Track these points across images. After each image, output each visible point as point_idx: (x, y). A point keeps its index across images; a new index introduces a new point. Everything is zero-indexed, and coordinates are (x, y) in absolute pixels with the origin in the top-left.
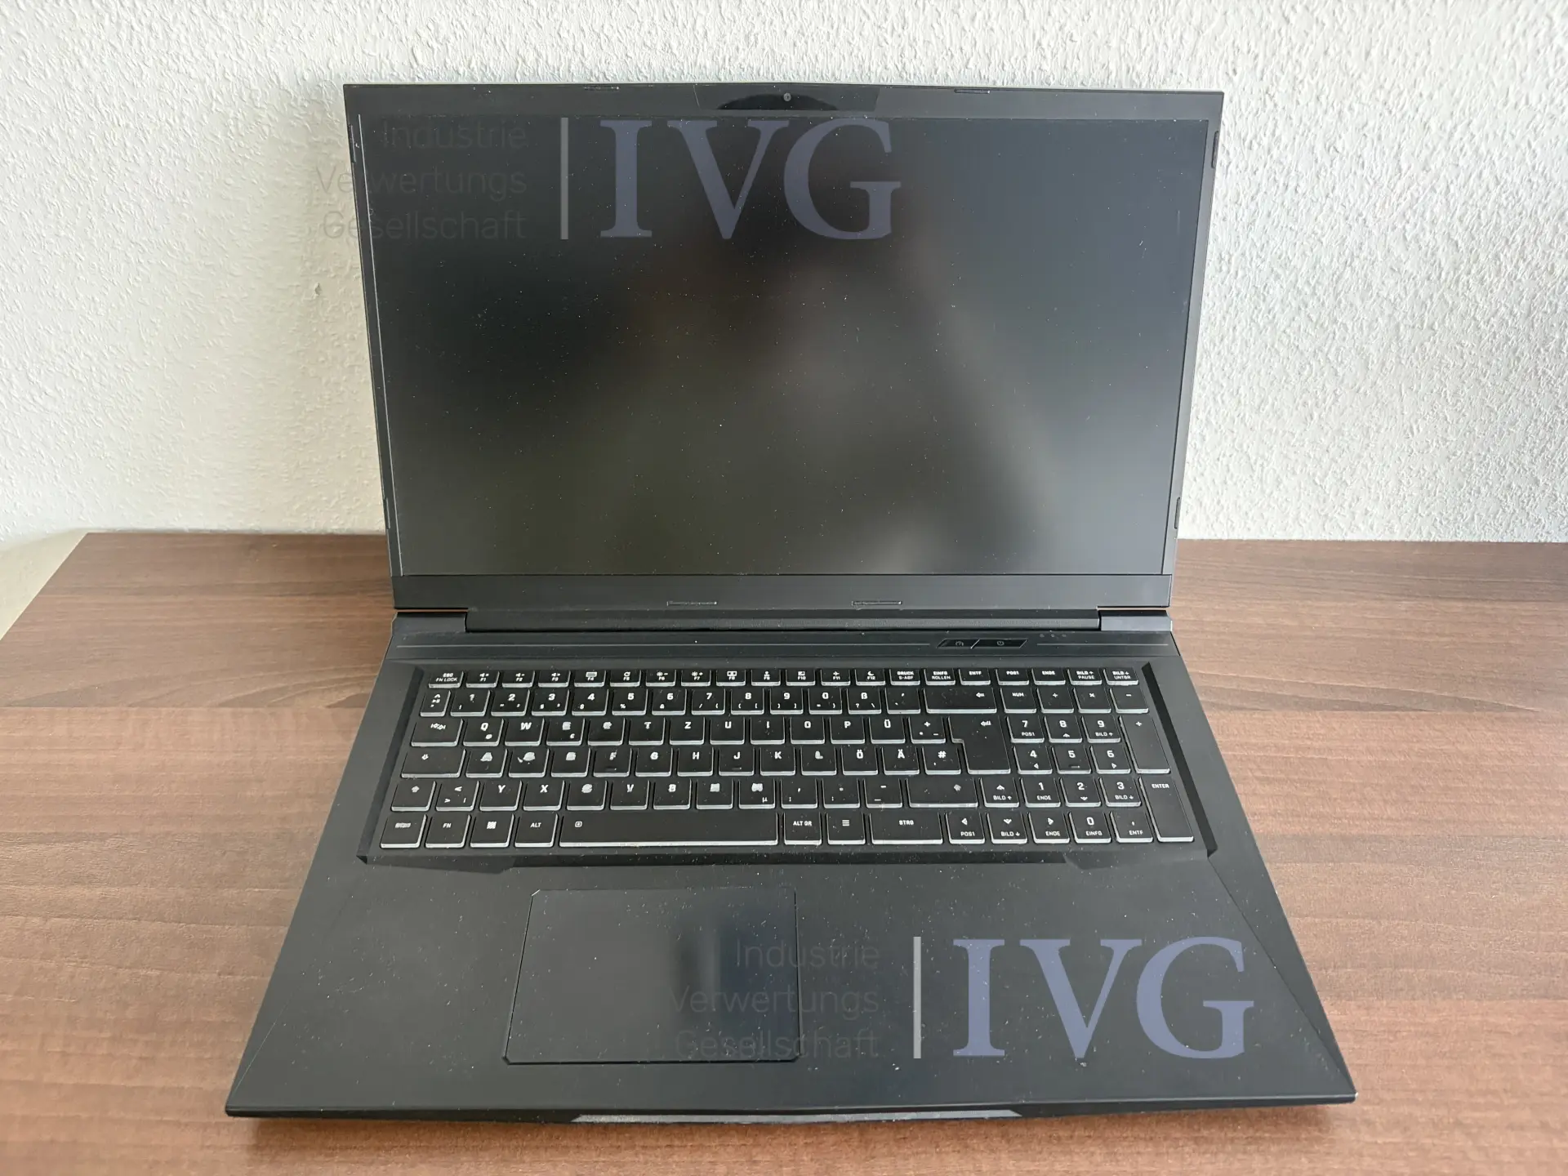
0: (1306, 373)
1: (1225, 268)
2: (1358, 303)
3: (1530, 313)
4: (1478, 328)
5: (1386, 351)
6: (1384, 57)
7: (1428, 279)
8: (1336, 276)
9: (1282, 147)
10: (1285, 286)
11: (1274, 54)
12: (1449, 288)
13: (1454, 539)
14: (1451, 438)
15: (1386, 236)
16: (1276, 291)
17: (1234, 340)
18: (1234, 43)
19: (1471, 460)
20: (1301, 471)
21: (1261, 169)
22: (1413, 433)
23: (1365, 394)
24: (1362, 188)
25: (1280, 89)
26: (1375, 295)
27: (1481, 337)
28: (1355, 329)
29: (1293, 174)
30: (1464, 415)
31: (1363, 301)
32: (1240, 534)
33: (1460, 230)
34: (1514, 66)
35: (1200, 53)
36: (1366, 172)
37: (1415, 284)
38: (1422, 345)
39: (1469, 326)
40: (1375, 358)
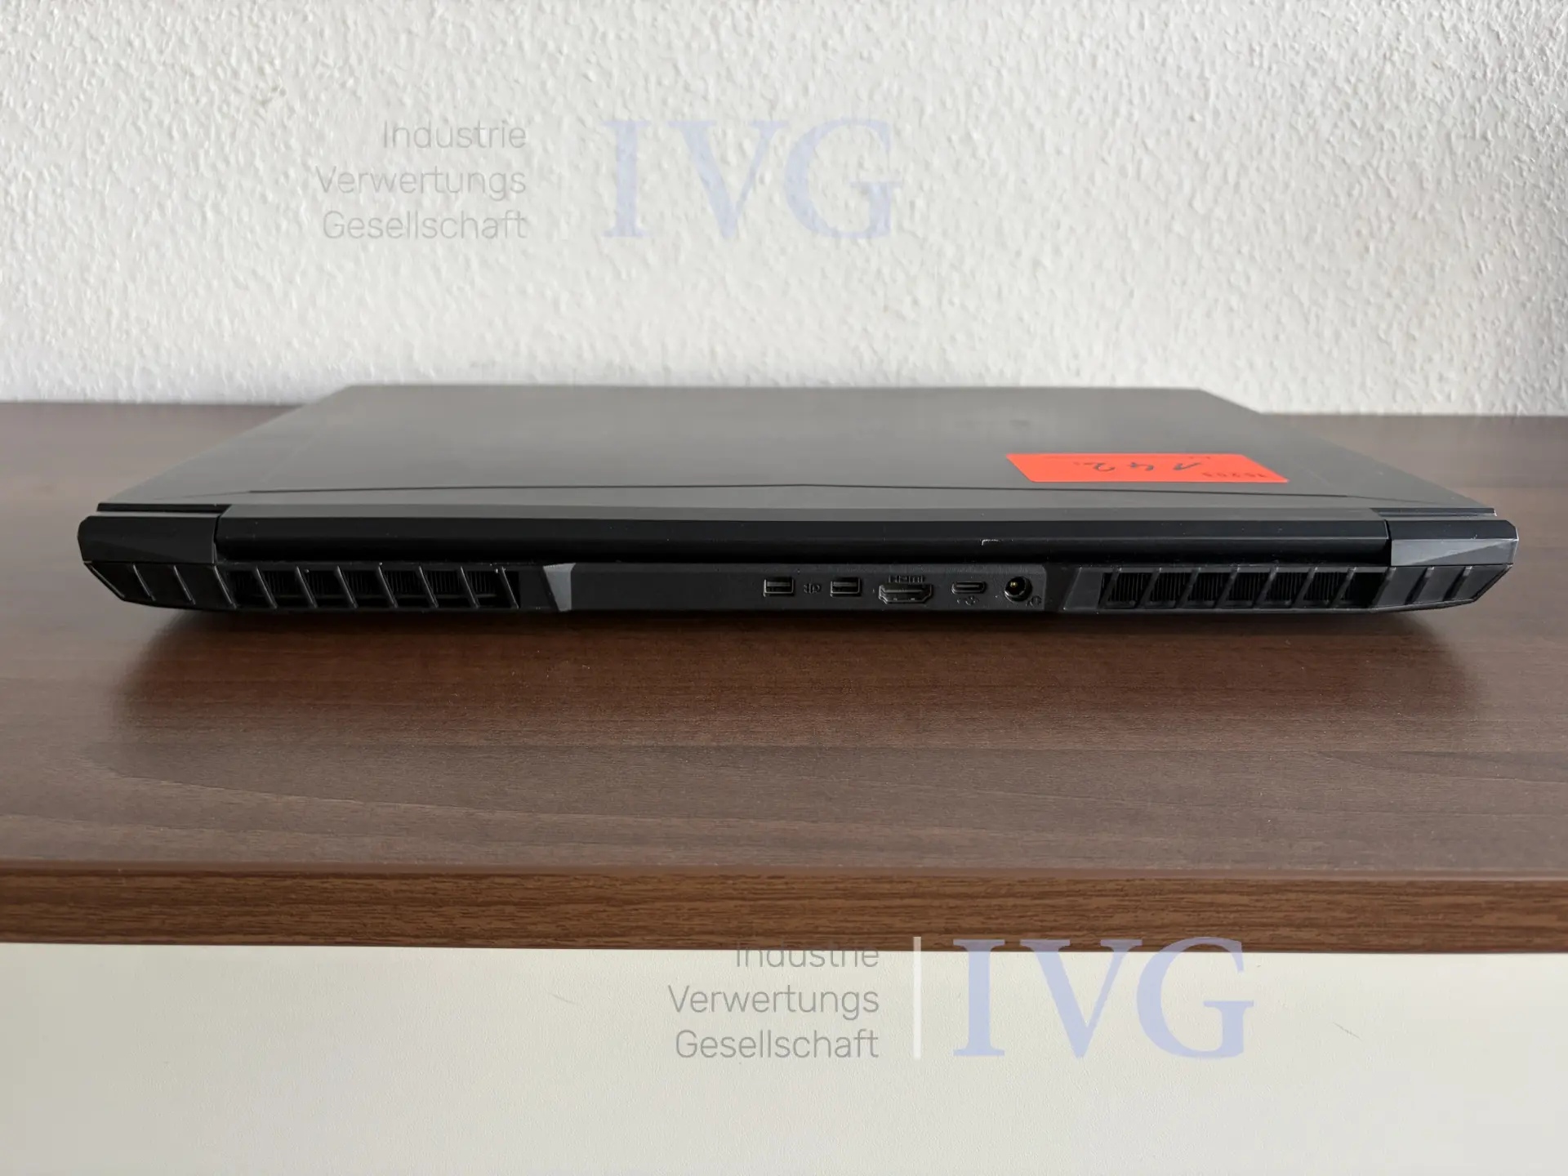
0: (1356, 192)
1: (1257, 63)
2: (1404, 105)
4: (1534, 139)
5: (1439, 166)
7: (1474, 77)
10: (1323, 84)
12: (1497, 89)
14: (1524, 278)
16: (1315, 90)
17: (1274, 152)
19: (1549, 309)
20: (1362, 322)
22: (1481, 272)
23: (1423, 219)
26: (1420, 97)
30: (1533, 249)
31: (1408, 102)
33: (1500, 19)
37: (1461, 84)
38: (1477, 160)
39: (1524, 136)
40: (1429, 175)
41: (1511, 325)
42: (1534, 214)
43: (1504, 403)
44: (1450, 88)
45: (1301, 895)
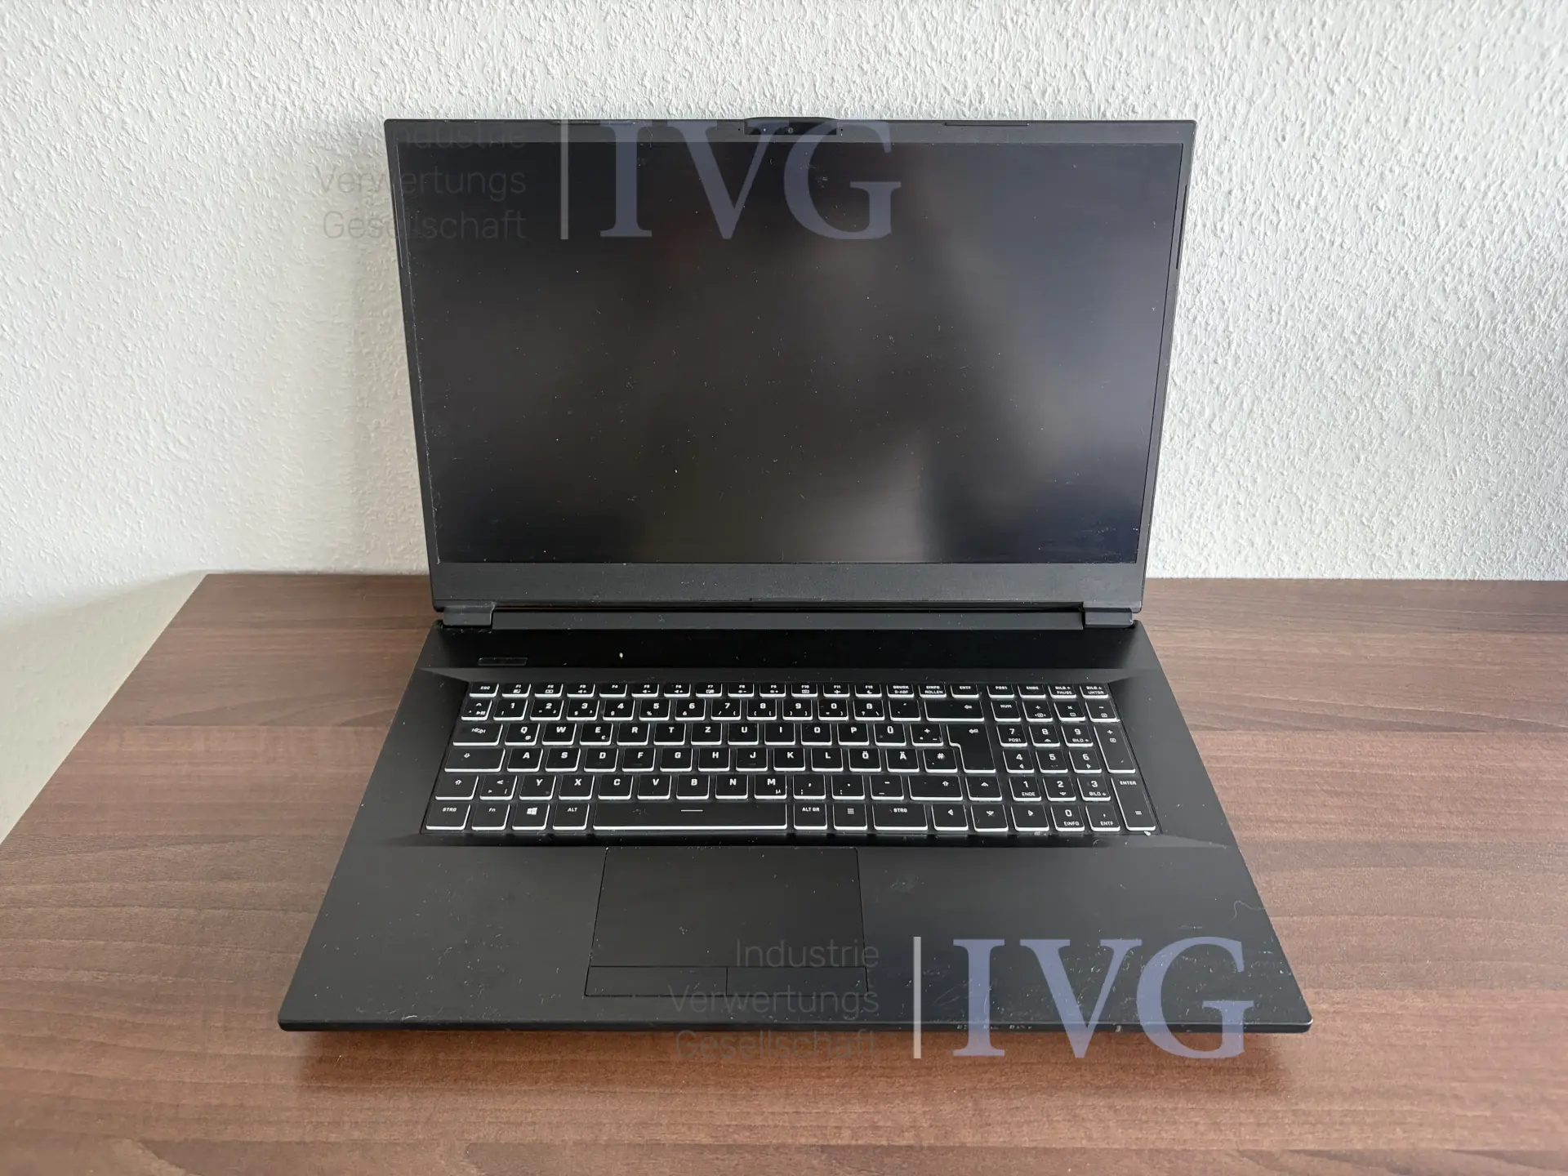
0: (1353, 417)
1: (1275, 320)
2: (1402, 351)
4: (1515, 374)
5: (1428, 396)
6: (1421, 124)
7: (1467, 328)
8: (1380, 326)
9: (1328, 206)
10: (1332, 335)
11: (1320, 121)
12: (1487, 336)
13: (1498, 578)
14: (1493, 479)
15: (1427, 288)
16: (1324, 339)
17: (1283, 387)
18: (1283, 112)
19: (1513, 501)
20: (1349, 512)
21: (1309, 226)
22: (1456, 475)
23: (1410, 437)
24: (1403, 243)
25: (1325, 153)
26: (1417, 344)
27: (1518, 382)
28: (1399, 376)
29: (1339, 231)
30: (1504, 457)
31: (1406, 349)
32: (1290, 572)
34: (1543, 131)
35: (1252, 122)
36: (1407, 230)
37: (1455, 333)
38: (1462, 391)
39: (1506, 372)
40: (1418, 403)
42: (1508, 431)
44: (1445, 337)
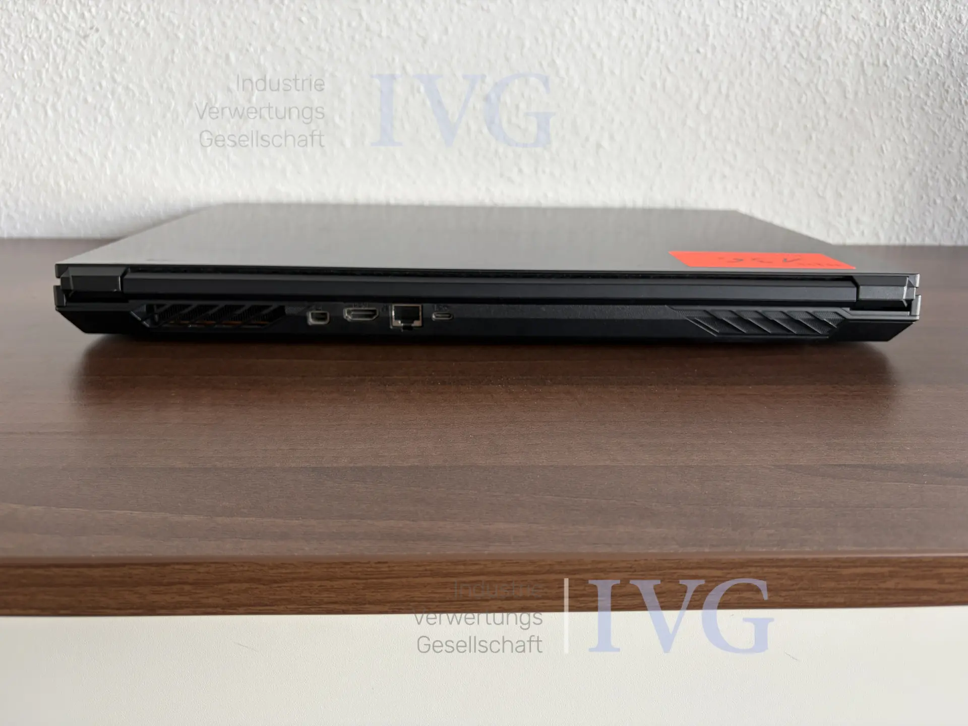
0: (803, 100)
1: (739, 15)
2: (834, 44)
3: (950, 53)
4: (916, 66)
5: (856, 83)
7: (878, 25)
10: (782, 29)
12: (893, 33)
14: (911, 156)
16: (777, 33)
17: (751, 73)
19: (926, 176)
22: (883, 151)
23: (847, 118)
26: (844, 38)
27: (919, 73)
30: (916, 137)
31: (836, 41)
37: (870, 29)
38: (881, 79)
39: (910, 64)
40: (850, 89)
41: (902, 187)
42: (917, 115)
43: (898, 238)
44: (863, 33)
45: (759, 569)
